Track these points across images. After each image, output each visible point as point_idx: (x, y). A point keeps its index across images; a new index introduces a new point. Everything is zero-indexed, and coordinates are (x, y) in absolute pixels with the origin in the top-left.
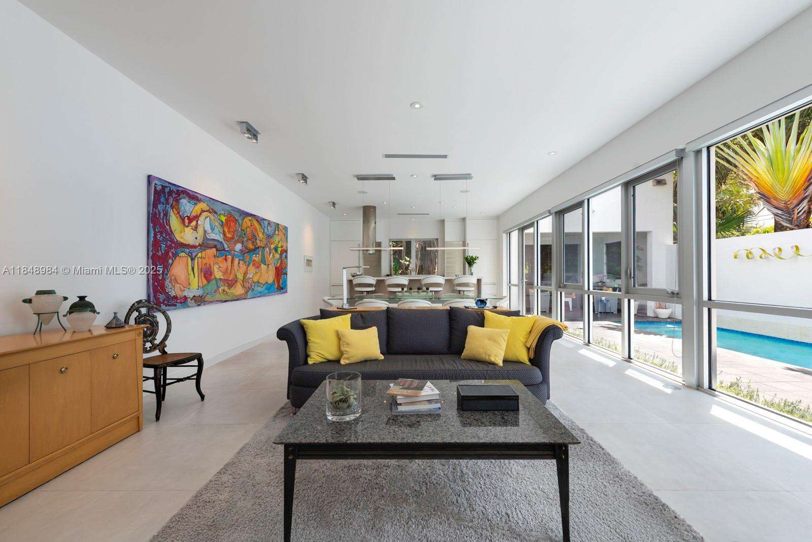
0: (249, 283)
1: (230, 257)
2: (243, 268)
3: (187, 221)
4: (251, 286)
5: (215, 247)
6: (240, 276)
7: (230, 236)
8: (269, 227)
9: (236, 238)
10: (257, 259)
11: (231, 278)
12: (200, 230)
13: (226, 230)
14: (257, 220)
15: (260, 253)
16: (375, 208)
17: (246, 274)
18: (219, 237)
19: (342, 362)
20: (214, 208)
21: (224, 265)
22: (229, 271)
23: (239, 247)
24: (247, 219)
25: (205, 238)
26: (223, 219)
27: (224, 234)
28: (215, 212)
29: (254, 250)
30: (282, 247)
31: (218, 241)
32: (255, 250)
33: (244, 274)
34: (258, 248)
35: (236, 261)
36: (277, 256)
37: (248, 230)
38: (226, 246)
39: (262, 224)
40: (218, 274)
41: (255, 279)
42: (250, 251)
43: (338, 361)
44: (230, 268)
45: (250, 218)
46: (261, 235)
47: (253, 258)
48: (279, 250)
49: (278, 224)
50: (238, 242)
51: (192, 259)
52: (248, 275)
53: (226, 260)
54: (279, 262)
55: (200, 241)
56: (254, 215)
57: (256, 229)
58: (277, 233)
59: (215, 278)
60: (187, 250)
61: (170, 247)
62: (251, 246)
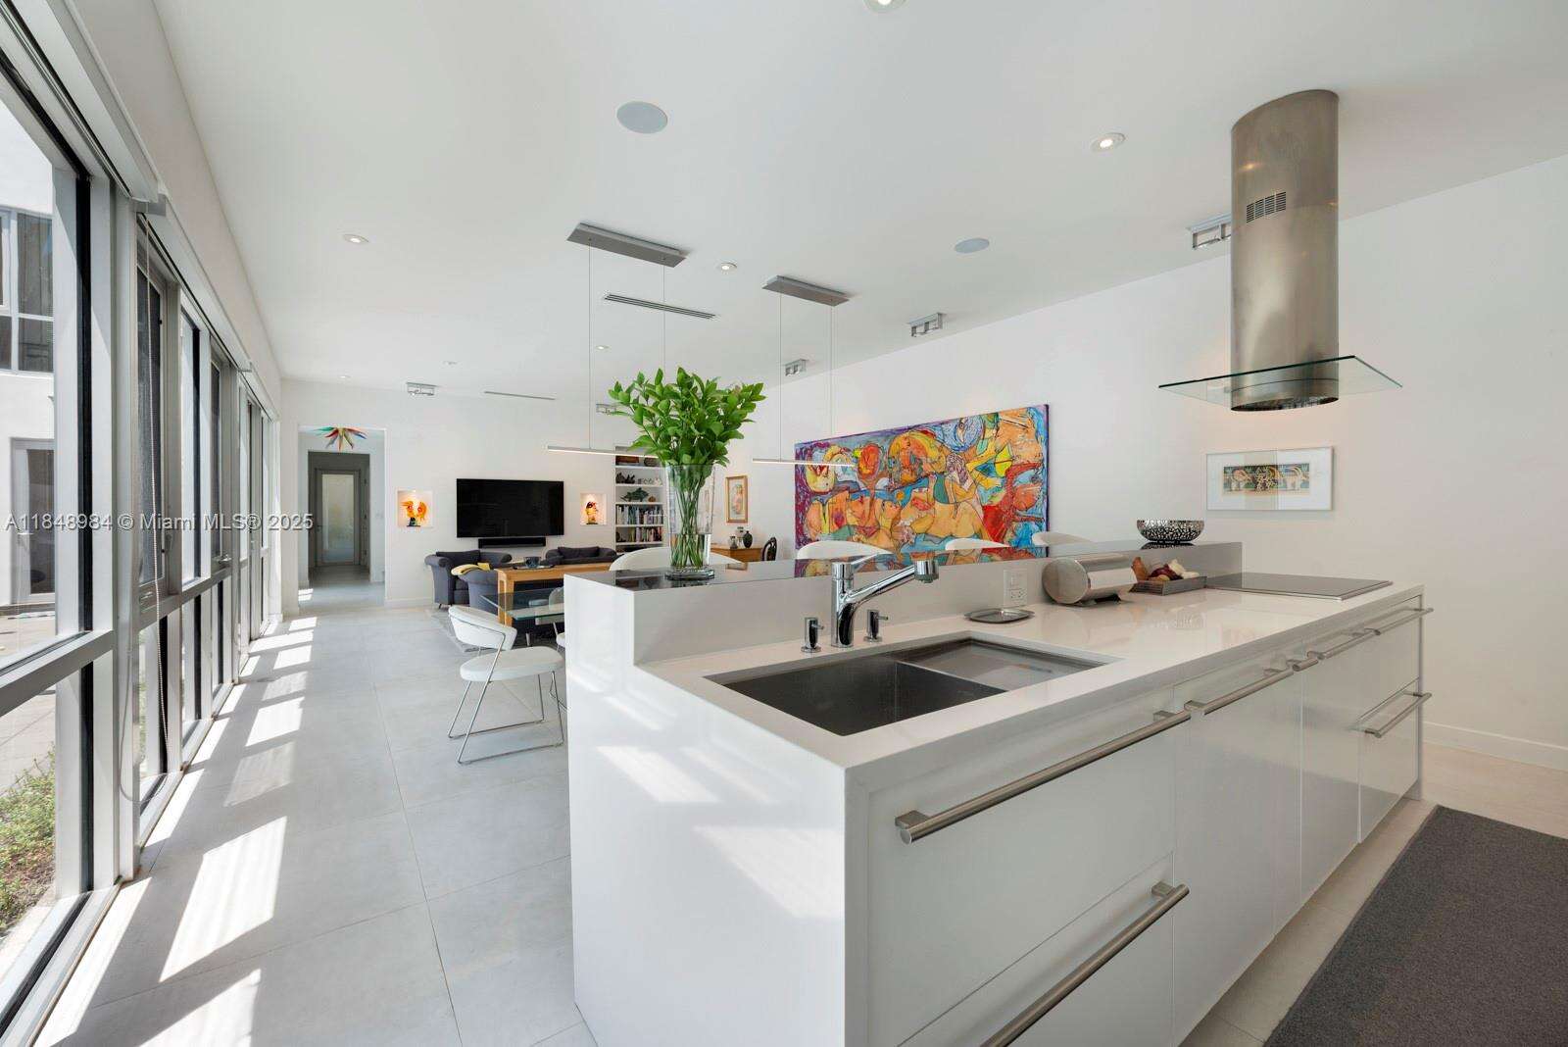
0: (903, 533)
1: (868, 499)
2: (891, 509)
3: (818, 470)
4: (908, 537)
5: (848, 489)
6: (885, 523)
7: (869, 471)
8: (959, 432)
9: (878, 471)
10: (923, 496)
11: (869, 525)
12: (831, 475)
13: (862, 466)
14: (926, 432)
15: (932, 485)
17: (896, 519)
18: (853, 477)
20: (844, 445)
21: (859, 509)
22: (867, 516)
23: (883, 482)
24: (900, 441)
25: (836, 482)
26: (858, 454)
27: (860, 472)
28: (849, 450)
29: (917, 481)
30: (1012, 459)
31: (852, 482)
32: (920, 480)
33: (893, 519)
34: (927, 476)
35: (878, 503)
36: (994, 482)
37: (902, 453)
38: (862, 485)
39: (937, 432)
40: (851, 520)
41: (919, 528)
42: (904, 485)
44: (867, 512)
45: (907, 434)
46: (933, 454)
47: (913, 495)
48: (1001, 470)
49: (996, 414)
50: (881, 476)
51: (824, 505)
52: (902, 522)
53: (862, 502)
54: (1003, 492)
55: (831, 486)
56: (915, 426)
57: (920, 448)
58: (990, 433)
59: (848, 525)
60: (819, 498)
61: (806, 497)
62: (907, 476)
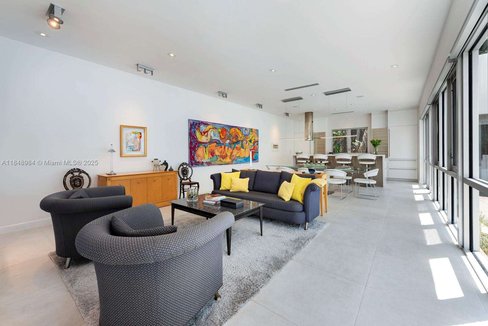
0: (234, 157)
1: (223, 146)
2: (230, 150)
3: (203, 134)
4: (235, 158)
5: (216, 142)
6: (229, 154)
7: (223, 137)
8: (246, 131)
9: (226, 138)
10: (238, 146)
11: (224, 155)
12: (209, 136)
13: (221, 135)
14: (239, 129)
15: (240, 144)
16: (312, 113)
17: (232, 153)
18: (218, 138)
19: (230, 191)
20: (215, 126)
21: (220, 150)
22: (223, 152)
23: (228, 141)
24: (233, 129)
25: (211, 139)
26: (220, 130)
27: (220, 137)
28: (216, 129)
30: (254, 140)
31: (217, 140)
32: (238, 142)
33: (231, 153)
34: (239, 141)
35: (227, 148)
36: (251, 144)
37: (233, 133)
38: (221, 142)
39: (241, 130)
40: (217, 153)
41: (238, 155)
42: (234, 143)
43: (229, 190)
44: (223, 151)
45: (234, 128)
46: (241, 135)
47: (236, 146)
48: (253, 141)
49: (252, 129)
50: (227, 139)
51: (205, 148)
52: (233, 154)
53: (221, 147)
54: (253, 147)
55: (209, 140)
56: (236, 127)
57: (238, 133)
58: (251, 133)
59: (216, 155)
60: (203, 145)
61: (196, 144)
62: (234, 140)
